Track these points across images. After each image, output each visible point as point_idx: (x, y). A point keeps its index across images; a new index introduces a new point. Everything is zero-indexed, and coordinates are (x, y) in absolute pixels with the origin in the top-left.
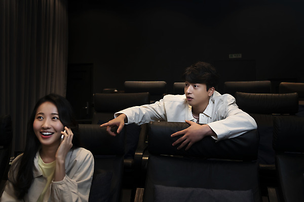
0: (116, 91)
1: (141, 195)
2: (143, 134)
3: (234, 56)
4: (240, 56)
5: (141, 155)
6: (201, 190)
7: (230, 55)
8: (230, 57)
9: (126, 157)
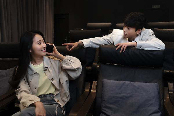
0: (82, 30)
1: (96, 85)
2: (97, 54)
3: (155, 7)
4: (159, 6)
5: (96, 65)
6: (129, 82)
7: (152, 6)
8: (152, 7)
9: (88, 66)
